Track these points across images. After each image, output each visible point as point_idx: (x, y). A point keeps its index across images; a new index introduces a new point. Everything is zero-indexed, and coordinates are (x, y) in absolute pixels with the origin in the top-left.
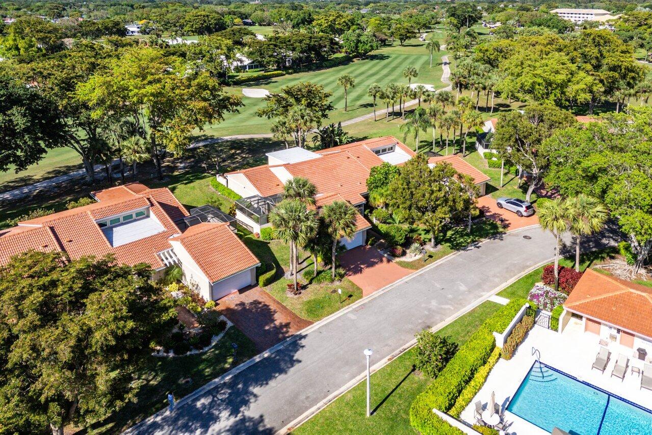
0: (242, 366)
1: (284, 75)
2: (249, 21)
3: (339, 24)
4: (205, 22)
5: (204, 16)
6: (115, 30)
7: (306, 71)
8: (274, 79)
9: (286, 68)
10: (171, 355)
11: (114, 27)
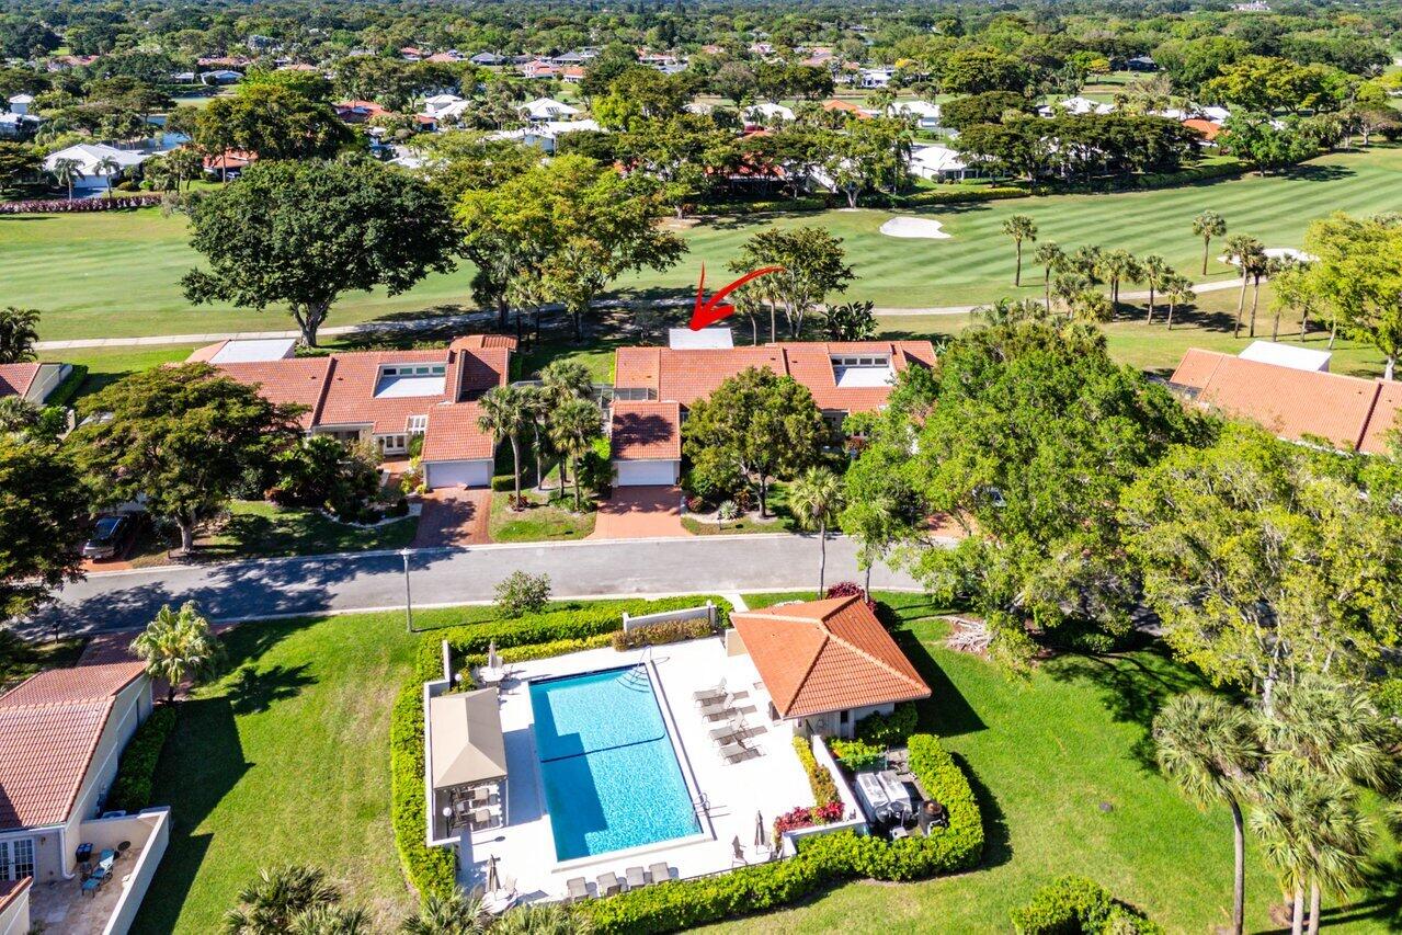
0: (379, 553)
1: (1027, 196)
2: (1146, 60)
3: (1274, 86)
4: (981, 71)
5: (982, 60)
6: (810, 83)
7: (1084, 193)
8: (995, 204)
9: (1050, 181)
10: (335, 519)
11: (809, 79)
